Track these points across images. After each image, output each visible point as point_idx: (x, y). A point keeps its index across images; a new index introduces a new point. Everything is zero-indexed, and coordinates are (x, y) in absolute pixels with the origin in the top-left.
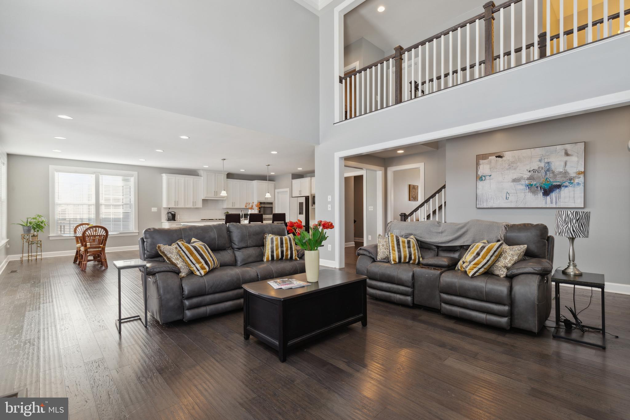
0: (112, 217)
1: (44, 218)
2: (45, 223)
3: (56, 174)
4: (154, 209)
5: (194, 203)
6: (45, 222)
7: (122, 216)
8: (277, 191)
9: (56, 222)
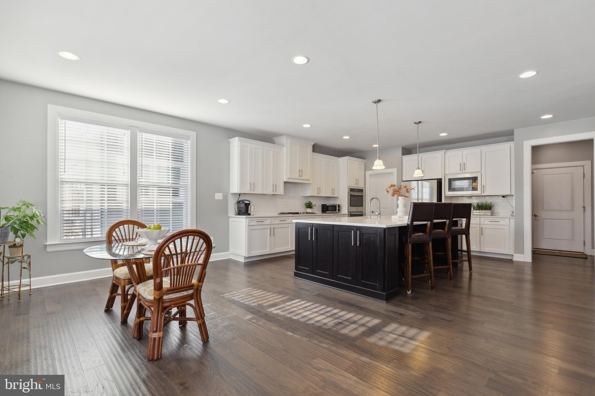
0: (155, 207)
1: (36, 208)
2: (38, 218)
3: (62, 123)
4: (219, 196)
5: (275, 186)
6: (38, 216)
7: (171, 207)
8: (368, 173)
9: (59, 213)
